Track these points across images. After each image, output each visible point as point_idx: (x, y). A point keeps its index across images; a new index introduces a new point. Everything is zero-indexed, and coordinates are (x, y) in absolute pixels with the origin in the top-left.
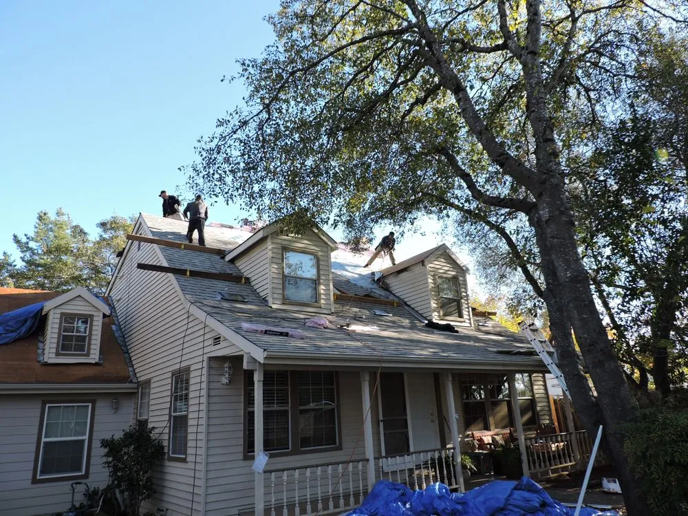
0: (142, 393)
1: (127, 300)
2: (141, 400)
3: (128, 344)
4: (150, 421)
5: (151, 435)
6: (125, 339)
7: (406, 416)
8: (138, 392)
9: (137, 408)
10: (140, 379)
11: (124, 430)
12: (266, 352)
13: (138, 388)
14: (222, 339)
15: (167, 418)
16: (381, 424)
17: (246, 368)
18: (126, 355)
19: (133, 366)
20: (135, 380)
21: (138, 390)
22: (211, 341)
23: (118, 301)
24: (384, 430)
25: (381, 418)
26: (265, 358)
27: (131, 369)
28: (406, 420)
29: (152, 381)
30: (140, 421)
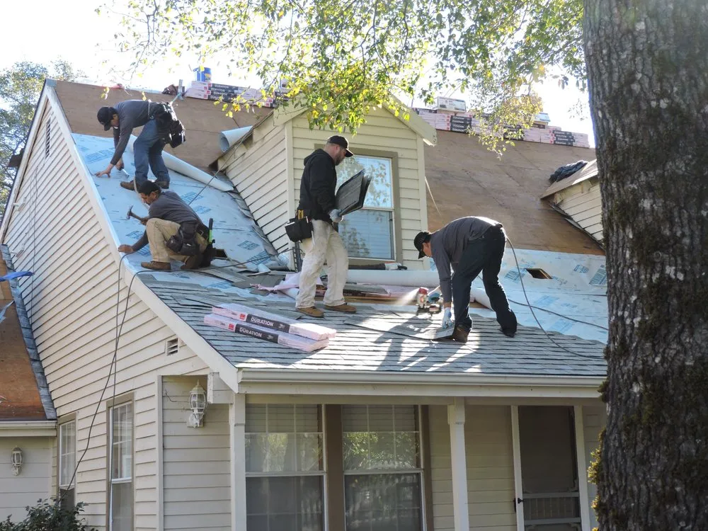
0: (64, 438)
1: (32, 255)
2: (64, 452)
3: (38, 342)
4: (77, 491)
5: (78, 518)
6: (32, 333)
7: (578, 491)
8: (56, 437)
9: (58, 466)
10: (61, 412)
11: (27, 508)
12: (241, 372)
13: (56, 429)
14: (179, 344)
15: (103, 486)
16: (520, 507)
17: (212, 403)
18: (36, 364)
19: (47, 386)
20: (50, 415)
21: (58, 433)
22: (163, 347)
23: (19, 255)
24: (526, 518)
25: (519, 494)
26: (241, 383)
27: (43, 392)
28: (577, 500)
29: (78, 418)
30: (62, 492)
